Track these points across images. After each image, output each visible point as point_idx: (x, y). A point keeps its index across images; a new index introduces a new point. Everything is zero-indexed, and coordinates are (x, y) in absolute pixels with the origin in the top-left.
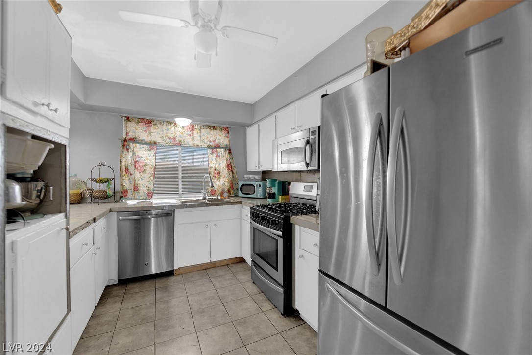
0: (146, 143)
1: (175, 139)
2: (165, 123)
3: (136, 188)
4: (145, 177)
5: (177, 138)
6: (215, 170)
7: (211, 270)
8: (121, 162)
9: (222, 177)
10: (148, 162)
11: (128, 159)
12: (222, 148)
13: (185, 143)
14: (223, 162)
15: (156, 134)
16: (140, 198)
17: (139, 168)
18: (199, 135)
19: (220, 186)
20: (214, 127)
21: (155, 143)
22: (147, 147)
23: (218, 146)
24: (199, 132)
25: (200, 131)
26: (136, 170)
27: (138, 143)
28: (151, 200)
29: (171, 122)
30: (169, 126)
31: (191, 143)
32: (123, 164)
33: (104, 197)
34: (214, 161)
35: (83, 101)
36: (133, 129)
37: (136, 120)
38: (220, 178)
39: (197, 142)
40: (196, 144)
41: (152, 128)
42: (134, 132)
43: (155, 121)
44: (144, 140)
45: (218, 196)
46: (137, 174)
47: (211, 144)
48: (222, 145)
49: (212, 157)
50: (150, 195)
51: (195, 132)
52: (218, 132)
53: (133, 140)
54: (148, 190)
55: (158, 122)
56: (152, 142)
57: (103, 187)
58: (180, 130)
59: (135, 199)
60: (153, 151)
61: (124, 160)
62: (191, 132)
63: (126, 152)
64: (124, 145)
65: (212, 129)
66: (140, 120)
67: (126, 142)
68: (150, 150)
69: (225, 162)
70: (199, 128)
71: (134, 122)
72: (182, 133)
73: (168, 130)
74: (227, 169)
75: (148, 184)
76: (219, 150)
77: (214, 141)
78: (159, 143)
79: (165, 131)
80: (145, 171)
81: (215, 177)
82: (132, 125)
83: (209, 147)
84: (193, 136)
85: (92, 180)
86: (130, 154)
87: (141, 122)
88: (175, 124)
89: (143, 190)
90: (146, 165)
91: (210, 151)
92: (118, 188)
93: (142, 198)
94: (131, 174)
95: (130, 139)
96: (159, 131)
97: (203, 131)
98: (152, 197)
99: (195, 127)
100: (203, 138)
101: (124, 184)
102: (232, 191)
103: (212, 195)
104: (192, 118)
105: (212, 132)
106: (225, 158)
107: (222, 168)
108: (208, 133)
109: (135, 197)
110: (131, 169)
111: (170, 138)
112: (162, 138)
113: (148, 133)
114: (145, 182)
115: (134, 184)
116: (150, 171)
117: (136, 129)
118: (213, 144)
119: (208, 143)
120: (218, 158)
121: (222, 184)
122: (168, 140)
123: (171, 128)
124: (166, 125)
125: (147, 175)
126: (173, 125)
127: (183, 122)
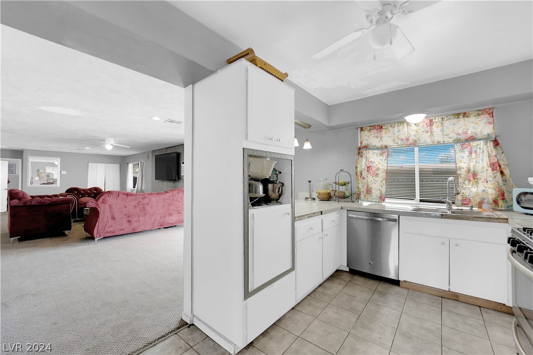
0: (377, 149)
1: (407, 139)
2: (396, 125)
3: (369, 191)
4: (377, 181)
5: (410, 139)
6: (469, 171)
7: (450, 302)
8: (356, 168)
9: (480, 181)
10: (380, 166)
11: (363, 164)
12: (480, 139)
13: (421, 141)
14: (482, 160)
15: (387, 138)
16: (373, 201)
17: (372, 173)
18: (440, 129)
19: (477, 194)
20: (465, 114)
21: (386, 147)
22: (378, 152)
23: (473, 139)
24: (440, 125)
25: (442, 124)
26: (369, 175)
27: (370, 149)
28: (383, 204)
29: (403, 122)
30: (401, 127)
31: (429, 141)
32: (359, 169)
33: (343, 197)
34: (466, 160)
35: (328, 125)
36: (366, 137)
37: (369, 128)
38: (477, 182)
39: (438, 137)
40: (436, 141)
41: (383, 132)
42: (367, 140)
43: (386, 125)
44: (376, 146)
45: (472, 207)
46: (370, 178)
47: (460, 137)
48: (479, 136)
49: (462, 154)
50: (382, 199)
51: (434, 126)
52: (472, 119)
53: (366, 147)
54: (381, 194)
55: (389, 125)
56: (383, 146)
57: (342, 189)
58: (414, 128)
59: (368, 201)
60: (385, 155)
61: (359, 166)
62: (429, 128)
63: (360, 159)
64: (359, 153)
65: (461, 117)
66: (373, 127)
67: (361, 150)
68: (382, 154)
69: (486, 159)
70: (440, 119)
71: (366, 131)
72: (417, 131)
73: (399, 131)
74: (490, 169)
75: (380, 188)
76: (474, 144)
77: (466, 133)
78: (390, 146)
79: (396, 133)
80: (377, 174)
81: (469, 180)
82: (365, 134)
83: (458, 141)
84: (431, 132)
85: (336, 183)
86: (364, 160)
87: (373, 129)
88: (408, 124)
89: (376, 193)
90: (378, 169)
91: (458, 147)
92: (355, 190)
93: (374, 201)
94: (364, 178)
95: (363, 147)
96: (390, 134)
97: (446, 123)
98: (384, 200)
99: (434, 121)
100: (447, 131)
101: (360, 187)
102: (501, 202)
103: (464, 205)
105: (462, 120)
106: (486, 154)
107: (480, 168)
108: (454, 124)
109: (367, 199)
110: (365, 174)
111: (402, 140)
112: (394, 140)
113: (379, 138)
114: (378, 185)
115: (367, 187)
116: (382, 175)
117: (369, 137)
118: (463, 137)
119: (455, 137)
120: (474, 155)
121: (480, 191)
122: (400, 142)
123: (403, 128)
124: (398, 126)
125: (379, 179)
126: (405, 125)
127: (416, 119)
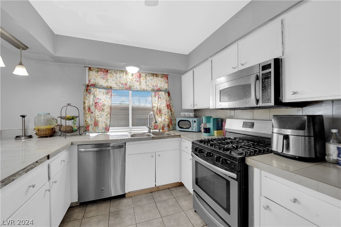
0: (104, 88)
1: (126, 84)
2: (118, 72)
3: (96, 124)
4: (103, 115)
5: (128, 84)
6: (157, 109)
7: (156, 193)
8: (84, 103)
9: (163, 115)
10: (106, 103)
11: (90, 100)
12: (163, 91)
13: (134, 87)
14: (164, 103)
15: (112, 80)
16: (100, 132)
17: (99, 108)
18: (145, 81)
19: (161, 122)
20: (156, 74)
21: (111, 88)
22: (104, 91)
23: (159, 90)
24: (145, 78)
25: (146, 78)
26: (96, 110)
27: (98, 88)
28: (108, 133)
29: (123, 71)
30: (122, 75)
31: (139, 88)
32: (86, 104)
33: (70, 131)
34: (156, 102)
35: (53, 53)
36: (94, 77)
37: (96, 70)
38: (161, 115)
39: (144, 87)
40: (142, 88)
41: (108, 76)
42: (94, 79)
43: (111, 71)
44: (102, 86)
45: (160, 130)
46: (97, 113)
47: (154, 88)
48: (163, 89)
49: (155, 98)
50: (107, 129)
51: (141, 79)
52: (159, 78)
53: (94, 86)
54: (106, 125)
55: (113, 71)
56: (109, 87)
57: (70, 123)
58: (130, 77)
59: (95, 133)
60: (109, 94)
61: (87, 102)
62: (139, 79)
63: (88, 95)
64: (87, 90)
65: (155, 76)
66: (99, 70)
67: (88, 88)
68: (107, 93)
69: (165, 102)
70: (145, 75)
71: (94, 72)
72: (132, 80)
73: (121, 77)
74: (166, 108)
75: (105, 120)
76: (160, 93)
77: (157, 86)
78: (114, 87)
79: (118, 78)
80: (103, 110)
81: (157, 114)
82: (93, 74)
83: (153, 90)
84: (140, 82)
85: (61, 118)
86: (92, 97)
87: (100, 71)
88: (126, 73)
89: (102, 125)
90: (104, 105)
91: (153, 94)
92: (82, 124)
93: (101, 131)
94: (92, 113)
95: (92, 85)
96: (114, 78)
97: (148, 78)
98: (108, 130)
99: (141, 75)
100: (148, 83)
101: (87, 120)
102: (171, 126)
103: (155, 129)
104: (140, 66)
105: (155, 79)
106: (165, 99)
107: (163, 107)
108: (152, 80)
109: (95, 130)
110: (92, 109)
111: (122, 84)
112: (116, 84)
113: (105, 80)
114: (103, 118)
115: (95, 120)
116: (107, 110)
117: (96, 77)
118: (156, 88)
119: (152, 87)
120: (160, 99)
121: (163, 120)
122: (121, 85)
123: (123, 75)
124: (120, 73)
125: (105, 113)
126: (124, 73)
127: (132, 70)
